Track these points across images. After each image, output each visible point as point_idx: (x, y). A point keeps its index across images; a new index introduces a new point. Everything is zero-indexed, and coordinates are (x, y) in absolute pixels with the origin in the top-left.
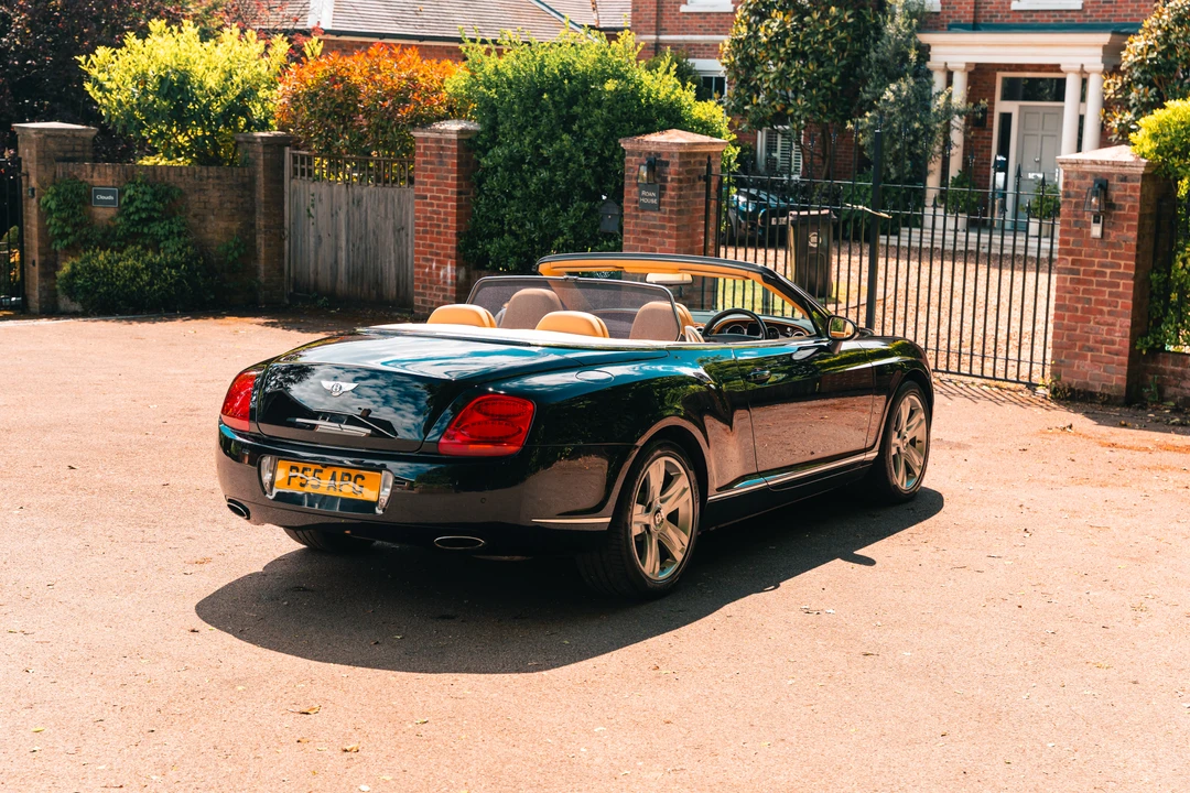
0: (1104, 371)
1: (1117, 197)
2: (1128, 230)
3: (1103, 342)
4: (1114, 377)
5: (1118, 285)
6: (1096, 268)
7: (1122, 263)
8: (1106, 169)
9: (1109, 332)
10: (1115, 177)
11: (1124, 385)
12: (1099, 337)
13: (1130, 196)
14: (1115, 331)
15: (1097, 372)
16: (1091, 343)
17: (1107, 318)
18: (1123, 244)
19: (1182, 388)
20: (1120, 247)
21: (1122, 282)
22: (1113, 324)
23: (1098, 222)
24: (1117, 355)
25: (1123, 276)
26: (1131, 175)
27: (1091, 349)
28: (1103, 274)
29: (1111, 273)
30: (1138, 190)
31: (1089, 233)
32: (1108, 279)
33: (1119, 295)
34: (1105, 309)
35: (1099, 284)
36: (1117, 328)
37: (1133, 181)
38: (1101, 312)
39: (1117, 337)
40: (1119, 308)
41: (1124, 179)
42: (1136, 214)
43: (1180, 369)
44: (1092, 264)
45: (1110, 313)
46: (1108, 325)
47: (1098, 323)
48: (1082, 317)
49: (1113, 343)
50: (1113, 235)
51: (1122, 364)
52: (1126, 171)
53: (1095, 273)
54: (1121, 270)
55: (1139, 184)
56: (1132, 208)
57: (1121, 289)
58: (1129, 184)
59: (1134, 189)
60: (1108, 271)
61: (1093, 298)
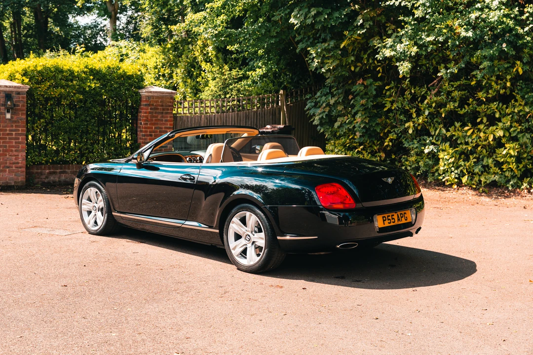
0: (15, 176)
1: (16, 101)
2: (21, 115)
3: (14, 163)
4: (20, 178)
5: (19, 139)
6: (8, 132)
7: (20, 129)
8: (11, 89)
9: (16, 159)
10: (14, 92)
11: (25, 180)
12: (12, 162)
13: (22, 101)
14: (19, 158)
15: (11, 176)
16: (8, 165)
17: (15, 153)
18: (20, 121)
19: (41, 178)
20: (19, 122)
21: (20, 137)
22: (18, 155)
23: (9, 112)
24: (20, 168)
25: (21, 135)
26: (21, 92)
27: (8, 167)
28: (12, 134)
29: (15, 134)
30: (25, 98)
31: (5, 117)
32: (14, 136)
33: (20, 143)
34: (14, 149)
35: (10, 139)
36: (20, 156)
37: (23, 94)
38: (12, 151)
39: (20, 161)
40: (20, 148)
41: (18, 93)
42: (25, 108)
43: (40, 171)
44: (6, 130)
45: (16, 151)
46: (15, 156)
47: (10, 156)
48: (3, 154)
49: (18, 163)
50: (15, 118)
51: (23, 172)
52: (20, 90)
53: (8, 134)
54: (20, 132)
55: (25, 96)
56: (23, 106)
57: (20, 140)
58: (21, 96)
59: (23, 98)
60: (14, 133)
61: (8, 145)
